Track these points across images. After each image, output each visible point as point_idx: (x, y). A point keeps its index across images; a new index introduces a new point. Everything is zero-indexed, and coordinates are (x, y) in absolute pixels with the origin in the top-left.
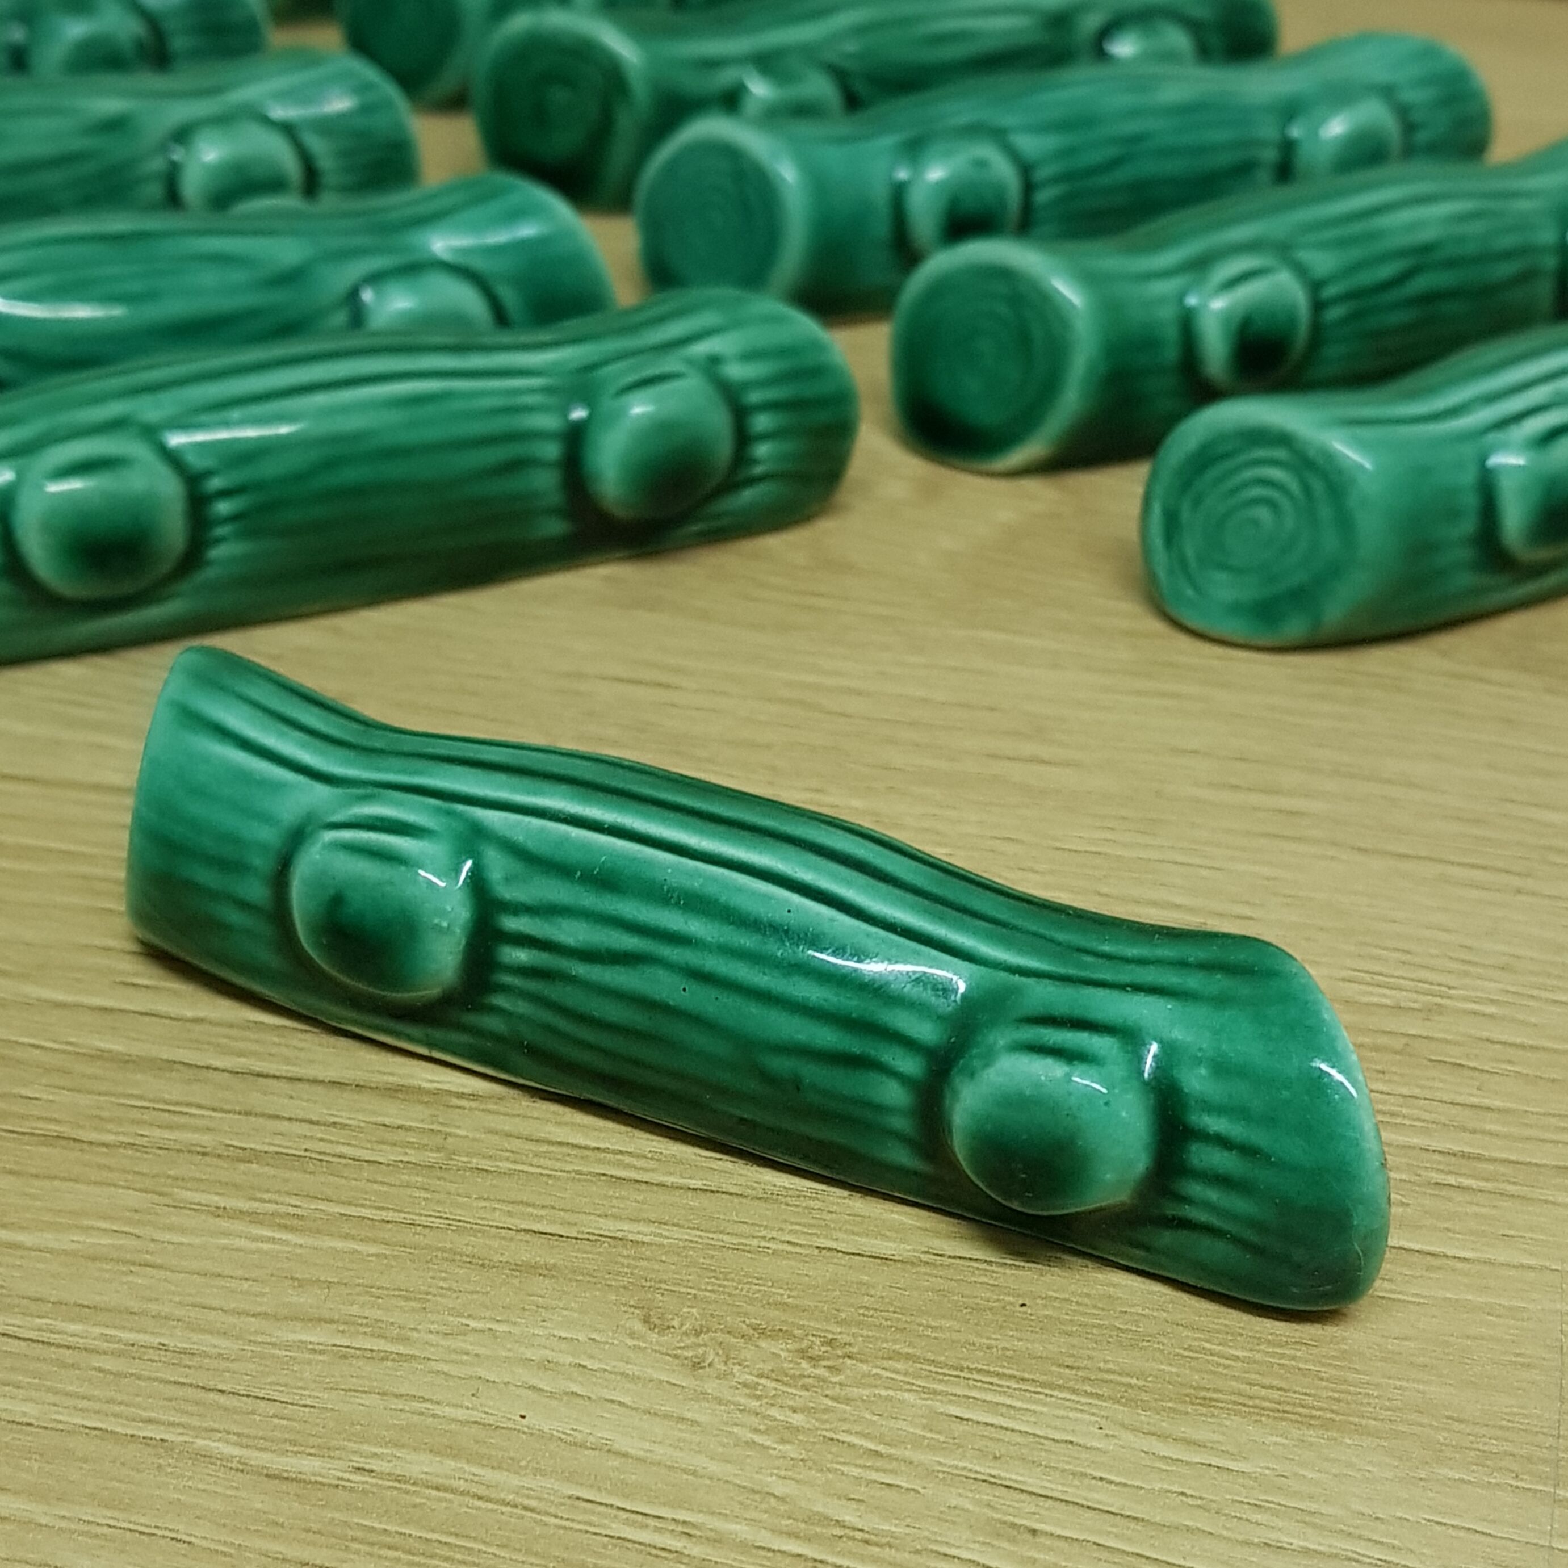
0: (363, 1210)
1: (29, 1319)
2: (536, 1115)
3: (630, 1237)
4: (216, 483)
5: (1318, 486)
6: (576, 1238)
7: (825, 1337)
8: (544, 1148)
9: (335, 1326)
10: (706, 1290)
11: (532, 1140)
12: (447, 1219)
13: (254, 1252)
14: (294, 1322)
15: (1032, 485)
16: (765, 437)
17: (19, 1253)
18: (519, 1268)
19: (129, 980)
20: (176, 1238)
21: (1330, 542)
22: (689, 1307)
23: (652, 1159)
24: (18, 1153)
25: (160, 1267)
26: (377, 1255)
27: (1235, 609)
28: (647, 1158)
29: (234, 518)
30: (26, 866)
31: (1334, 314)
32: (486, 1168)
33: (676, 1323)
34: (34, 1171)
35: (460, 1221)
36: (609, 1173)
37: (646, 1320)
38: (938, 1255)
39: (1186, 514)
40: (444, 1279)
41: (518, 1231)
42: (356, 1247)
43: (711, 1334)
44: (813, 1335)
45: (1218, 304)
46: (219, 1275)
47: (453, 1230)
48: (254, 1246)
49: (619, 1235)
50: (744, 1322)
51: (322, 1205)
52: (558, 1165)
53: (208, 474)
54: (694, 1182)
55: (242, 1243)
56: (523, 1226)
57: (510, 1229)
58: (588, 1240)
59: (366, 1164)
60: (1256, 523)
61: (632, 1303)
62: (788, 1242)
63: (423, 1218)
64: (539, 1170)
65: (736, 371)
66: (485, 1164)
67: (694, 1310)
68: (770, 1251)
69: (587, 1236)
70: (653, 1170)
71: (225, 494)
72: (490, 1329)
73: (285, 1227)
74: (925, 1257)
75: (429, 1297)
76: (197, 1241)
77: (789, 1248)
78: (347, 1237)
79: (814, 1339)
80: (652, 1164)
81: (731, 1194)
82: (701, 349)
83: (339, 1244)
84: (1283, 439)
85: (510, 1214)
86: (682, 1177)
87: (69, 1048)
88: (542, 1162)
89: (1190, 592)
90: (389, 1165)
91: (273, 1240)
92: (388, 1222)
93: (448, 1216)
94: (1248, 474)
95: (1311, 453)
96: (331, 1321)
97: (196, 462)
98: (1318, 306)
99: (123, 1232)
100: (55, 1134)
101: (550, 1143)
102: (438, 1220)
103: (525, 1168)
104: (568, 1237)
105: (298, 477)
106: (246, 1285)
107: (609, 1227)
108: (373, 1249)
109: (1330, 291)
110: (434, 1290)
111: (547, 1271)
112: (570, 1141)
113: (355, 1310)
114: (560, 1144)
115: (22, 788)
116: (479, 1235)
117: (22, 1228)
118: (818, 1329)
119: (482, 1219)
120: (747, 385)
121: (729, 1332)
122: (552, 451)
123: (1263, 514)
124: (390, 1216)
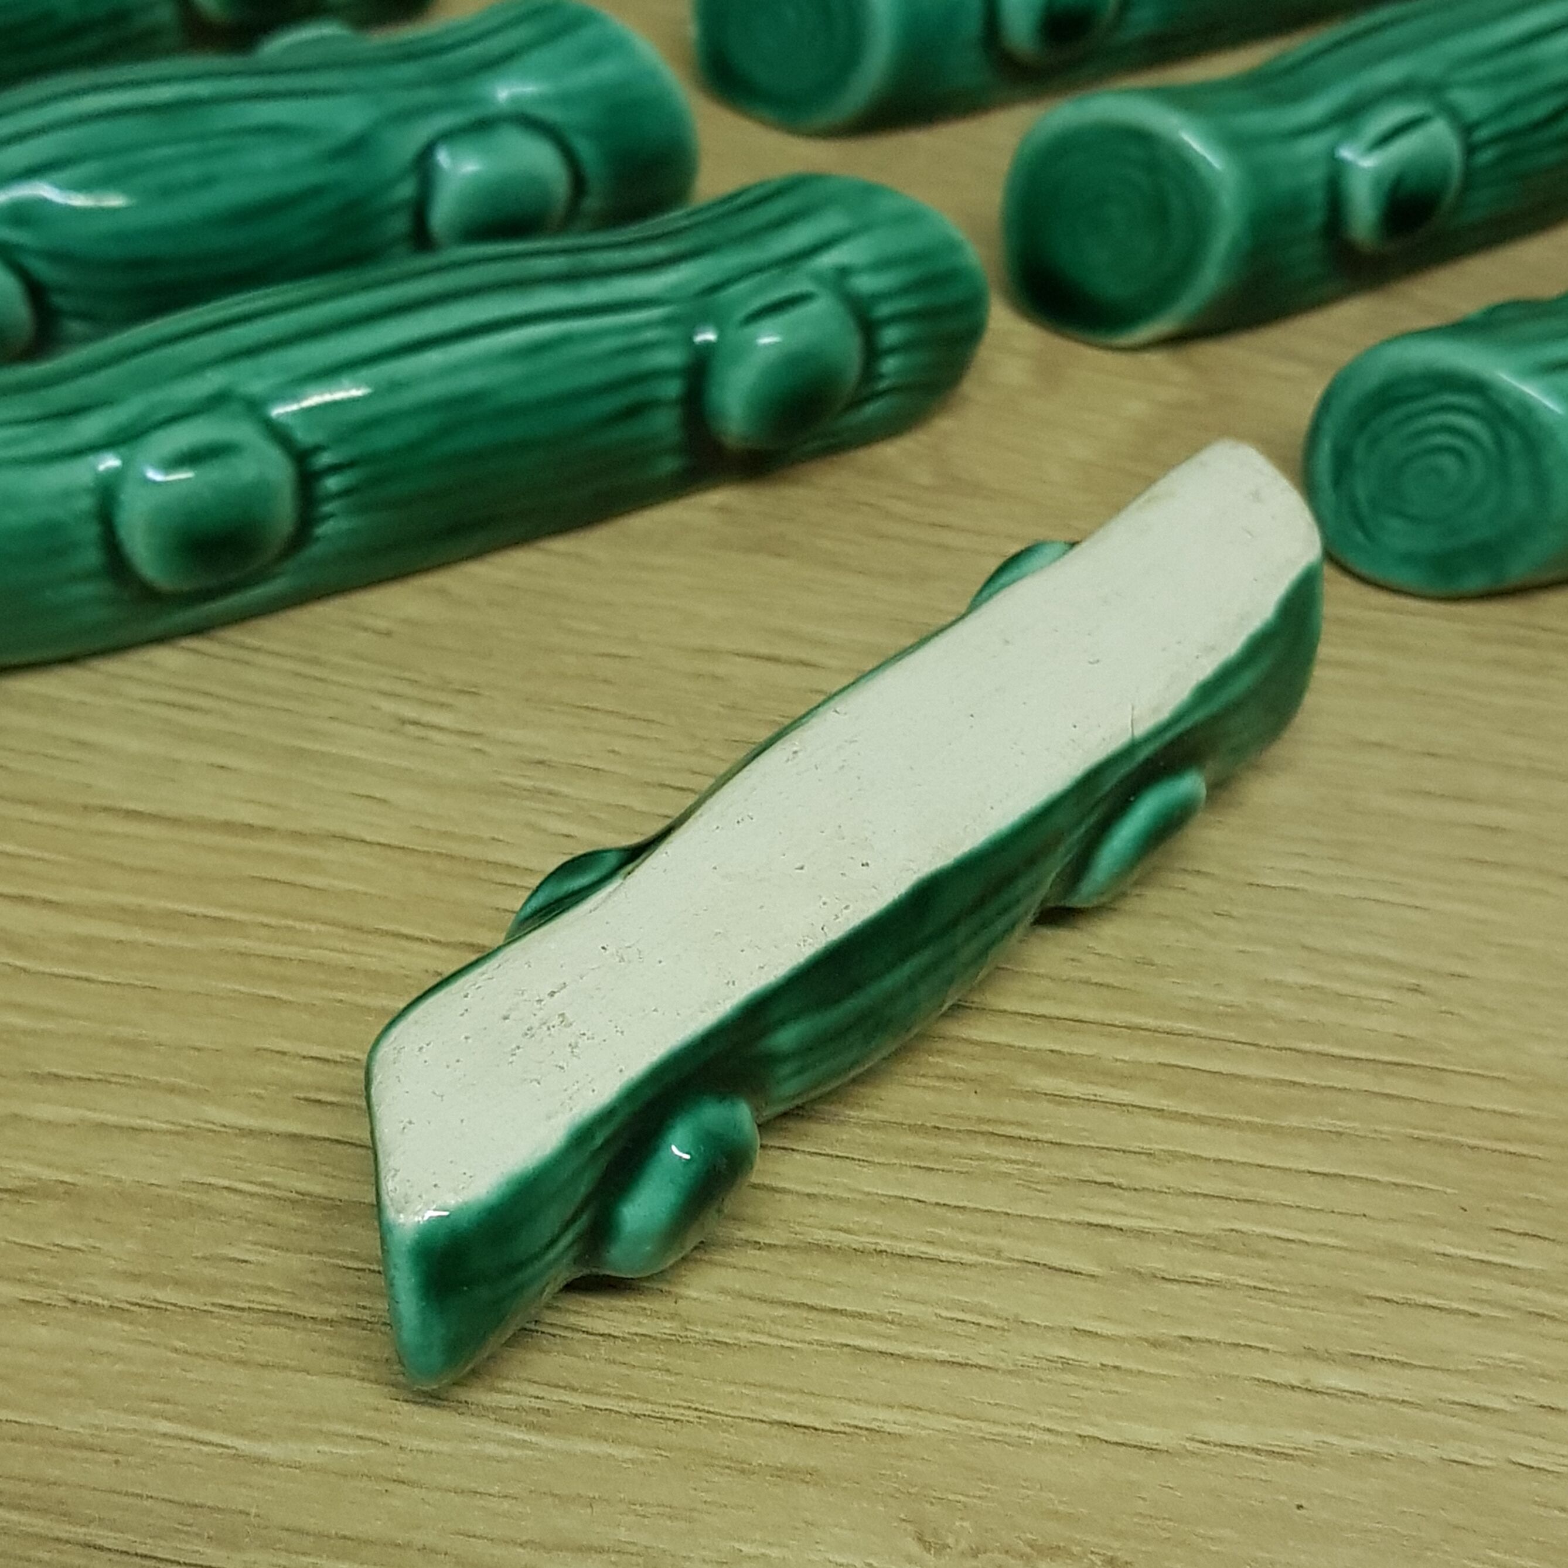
0: (608, 1401)
1: (294, 1557)
2: (765, 1267)
3: (887, 1428)
4: (325, 459)
5: (1513, 441)
6: (832, 1431)
7: (1104, 1554)
8: (781, 1312)
9: (605, 1557)
10: (974, 1497)
11: (765, 1301)
12: (696, 1409)
13: (505, 1461)
14: (564, 1553)
15: (1156, 360)
16: (892, 350)
17: (268, 1469)
18: (782, 1473)
19: (313, 1095)
20: (426, 1445)
21: (1522, 500)
22: (961, 1519)
23: (892, 1323)
24: (242, 1335)
25: (411, 1484)
26: (633, 1461)
27: (1409, 559)
28: (887, 1322)
29: (345, 493)
30: (174, 940)
31: (1486, 156)
32: (724, 1340)
33: (950, 1541)
34: (260, 1359)
35: (709, 1412)
36: (851, 1343)
37: (920, 1539)
38: (1203, 1442)
39: (1359, 454)
40: (707, 1491)
41: (771, 1423)
42: (610, 1451)
43: (989, 1554)
44: (1092, 1552)
45: (1369, 163)
46: (476, 1493)
47: (705, 1425)
48: (504, 1452)
49: (874, 1425)
50: (1019, 1537)
51: (566, 1396)
52: (798, 1334)
53: (318, 449)
54: (941, 1351)
55: (491, 1449)
56: (775, 1417)
57: (762, 1421)
58: (845, 1433)
59: (600, 1339)
60: (1439, 472)
61: (902, 1516)
62: (1049, 1430)
63: (672, 1410)
64: (781, 1342)
65: (865, 284)
66: (724, 1336)
67: (966, 1524)
68: (1032, 1442)
69: (842, 1429)
70: (896, 1338)
71: (334, 469)
72: (763, 1554)
73: (532, 1427)
74: (1190, 1446)
75: (695, 1514)
76: (446, 1448)
77: (1047, 1437)
78: (598, 1437)
79: (1093, 1557)
80: (894, 1330)
81: (980, 1367)
82: (828, 260)
83: (593, 1448)
84: (1477, 386)
85: (759, 1401)
86: (927, 1346)
87: (267, 1191)
88: (780, 1329)
89: (1359, 536)
90: (624, 1339)
91: (523, 1444)
92: (636, 1415)
93: (697, 1405)
94: (1434, 420)
95: (1509, 405)
96: (601, 1550)
97: (304, 437)
98: (1470, 150)
99: (370, 1439)
100: (275, 1308)
101: (783, 1304)
102: (687, 1412)
103: (764, 1339)
104: (823, 1430)
105: (413, 447)
106: (506, 1505)
107: (862, 1415)
108: (630, 1452)
109: (1483, 134)
110: (699, 1506)
111: (809, 1476)
112: (805, 1301)
113: (623, 1534)
114: (797, 1305)
115: (149, 830)
116: (732, 1430)
117: (265, 1437)
118: (1097, 1545)
119: (733, 1408)
120: (878, 297)
121: (1007, 1552)
122: (672, 388)
123: (1448, 462)
124: (637, 1407)
